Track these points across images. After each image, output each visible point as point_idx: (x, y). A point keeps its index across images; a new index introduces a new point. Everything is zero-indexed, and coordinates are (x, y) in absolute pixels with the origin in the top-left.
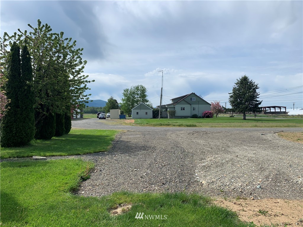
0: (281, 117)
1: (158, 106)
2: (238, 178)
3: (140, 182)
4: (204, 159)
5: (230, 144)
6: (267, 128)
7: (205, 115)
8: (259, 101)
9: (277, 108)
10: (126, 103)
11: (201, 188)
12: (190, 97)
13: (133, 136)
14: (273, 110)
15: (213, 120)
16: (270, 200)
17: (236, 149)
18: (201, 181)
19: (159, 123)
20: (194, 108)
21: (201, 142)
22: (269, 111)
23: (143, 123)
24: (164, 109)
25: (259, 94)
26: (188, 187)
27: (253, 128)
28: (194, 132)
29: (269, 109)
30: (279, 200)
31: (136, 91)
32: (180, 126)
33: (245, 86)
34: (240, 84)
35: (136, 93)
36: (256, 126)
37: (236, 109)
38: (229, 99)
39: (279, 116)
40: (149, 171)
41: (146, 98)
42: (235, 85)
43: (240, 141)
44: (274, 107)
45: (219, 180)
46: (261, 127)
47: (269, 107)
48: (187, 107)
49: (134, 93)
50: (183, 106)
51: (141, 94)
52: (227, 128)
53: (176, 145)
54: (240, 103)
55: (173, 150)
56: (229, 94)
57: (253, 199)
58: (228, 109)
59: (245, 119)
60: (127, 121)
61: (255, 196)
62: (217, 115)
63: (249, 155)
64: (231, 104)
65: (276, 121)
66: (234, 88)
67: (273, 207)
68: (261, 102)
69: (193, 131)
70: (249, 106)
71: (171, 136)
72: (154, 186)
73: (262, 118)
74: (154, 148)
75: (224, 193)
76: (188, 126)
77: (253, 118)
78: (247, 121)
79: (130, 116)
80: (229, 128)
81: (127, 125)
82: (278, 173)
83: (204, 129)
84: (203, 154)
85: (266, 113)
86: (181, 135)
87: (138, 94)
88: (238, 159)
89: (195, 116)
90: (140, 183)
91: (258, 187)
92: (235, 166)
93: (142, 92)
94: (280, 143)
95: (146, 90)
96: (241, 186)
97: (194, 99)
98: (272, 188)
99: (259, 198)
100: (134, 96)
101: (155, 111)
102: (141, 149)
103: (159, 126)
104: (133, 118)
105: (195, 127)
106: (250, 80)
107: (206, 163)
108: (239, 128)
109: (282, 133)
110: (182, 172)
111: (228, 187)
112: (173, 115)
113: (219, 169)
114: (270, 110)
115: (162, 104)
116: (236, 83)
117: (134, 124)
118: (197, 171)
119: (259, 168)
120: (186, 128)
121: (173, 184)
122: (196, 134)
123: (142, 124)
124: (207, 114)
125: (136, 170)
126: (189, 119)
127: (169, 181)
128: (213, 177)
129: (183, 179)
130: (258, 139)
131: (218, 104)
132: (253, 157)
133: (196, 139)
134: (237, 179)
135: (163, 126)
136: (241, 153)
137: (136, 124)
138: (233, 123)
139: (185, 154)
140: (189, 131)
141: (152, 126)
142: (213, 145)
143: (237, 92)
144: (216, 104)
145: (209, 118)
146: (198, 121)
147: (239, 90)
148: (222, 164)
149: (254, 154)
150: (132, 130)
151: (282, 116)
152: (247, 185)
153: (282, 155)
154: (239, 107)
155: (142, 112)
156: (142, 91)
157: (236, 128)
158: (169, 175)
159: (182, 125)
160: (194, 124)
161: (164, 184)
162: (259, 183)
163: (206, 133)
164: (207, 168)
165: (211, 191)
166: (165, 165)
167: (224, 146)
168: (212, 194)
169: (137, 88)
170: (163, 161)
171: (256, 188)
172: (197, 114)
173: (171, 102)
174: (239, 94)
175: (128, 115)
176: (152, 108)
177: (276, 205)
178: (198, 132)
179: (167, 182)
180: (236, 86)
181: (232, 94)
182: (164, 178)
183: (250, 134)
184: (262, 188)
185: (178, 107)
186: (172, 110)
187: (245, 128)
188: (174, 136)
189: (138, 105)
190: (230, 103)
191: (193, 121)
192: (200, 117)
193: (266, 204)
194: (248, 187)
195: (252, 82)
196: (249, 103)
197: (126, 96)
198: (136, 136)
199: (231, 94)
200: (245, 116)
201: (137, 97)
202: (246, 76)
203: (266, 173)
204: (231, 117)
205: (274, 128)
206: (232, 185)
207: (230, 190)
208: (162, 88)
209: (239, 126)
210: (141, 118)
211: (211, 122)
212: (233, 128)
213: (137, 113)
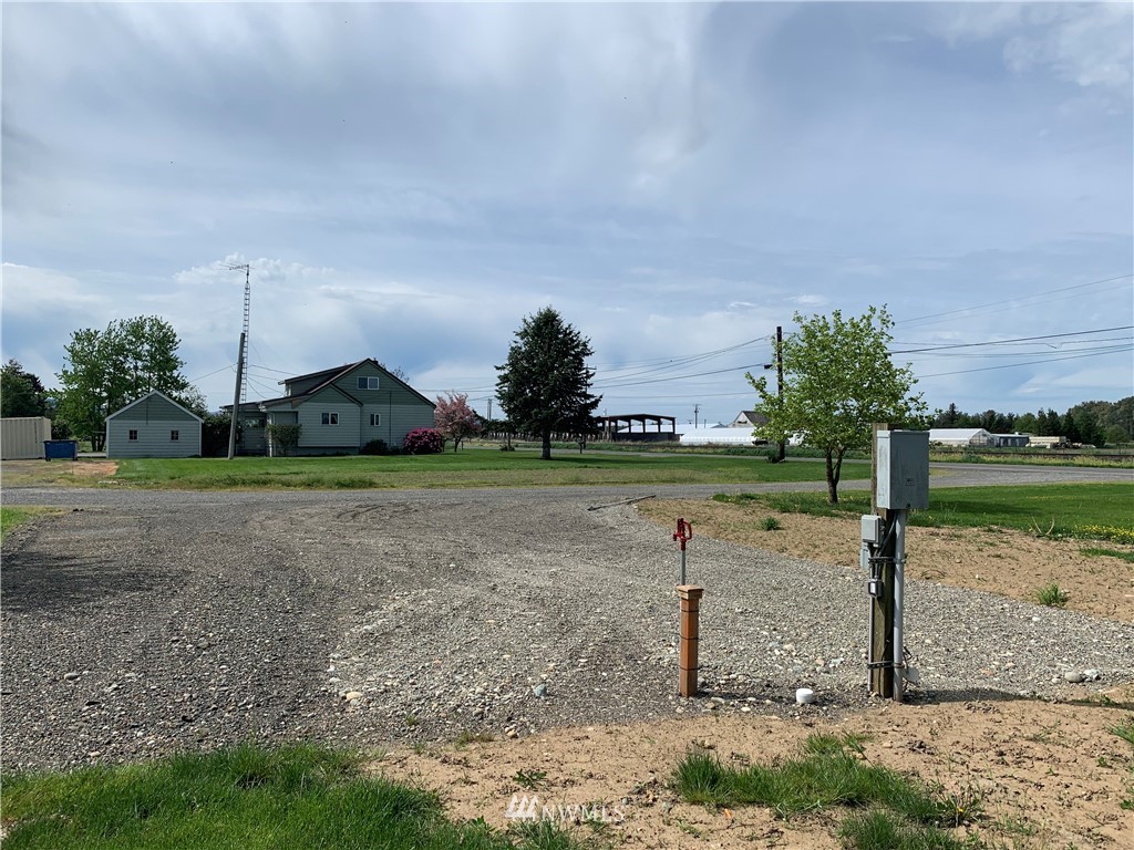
0: (659, 450)
1: (226, 407)
2: (481, 666)
3: (80, 724)
4: (376, 607)
5: (479, 547)
6: (609, 487)
7: (413, 443)
8: (592, 396)
9: (651, 421)
10: (83, 390)
11: (337, 717)
12: (357, 376)
13: (93, 532)
14: (637, 428)
15: (443, 462)
16: (564, 732)
17: (495, 565)
18: (342, 694)
19: (223, 474)
20: (372, 416)
21: (381, 543)
22: (627, 430)
23: (156, 477)
24: (253, 418)
25: (591, 372)
26: (286, 719)
27: (567, 487)
28: (360, 506)
29: (626, 424)
30: (591, 729)
31: (131, 343)
32: (309, 485)
33: (550, 346)
34: (533, 338)
35: (129, 350)
36: (577, 481)
37: (520, 422)
38: (497, 388)
39: (653, 447)
40: (133, 674)
41: (175, 373)
42: (518, 339)
43: (516, 536)
44: (642, 418)
45: (411, 681)
46: (592, 484)
47: (627, 418)
48: (347, 411)
49: (120, 350)
50: (331, 408)
51: (153, 357)
52: (480, 489)
53: (278, 562)
54: (534, 402)
55: (259, 583)
56: (498, 368)
57: (515, 737)
58: (495, 423)
59: (547, 457)
60: (81, 469)
61: (523, 724)
62: (457, 444)
63: (535, 582)
64: (502, 405)
65: (644, 462)
66: (512, 349)
67: (568, 757)
68: (597, 402)
69: (357, 504)
70: (562, 414)
71: (263, 528)
72: (140, 734)
73: (601, 455)
74: (181, 578)
75: (417, 729)
76: (342, 485)
77: (575, 453)
78: (553, 464)
79: (100, 450)
80: (491, 489)
81: (76, 484)
82: (611, 637)
83: (400, 494)
84: (377, 588)
85: (616, 436)
86: (309, 522)
87: (138, 357)
88: (496, 599)
89: (375, 448)
90: (81, 727)
91: (537, 690)
92: (481, 624)
93: (161, 347)
94: (639, 534)
95: (177, 340)
96: (483, 694)
97: (374, 383)
98: (581, 691)
99: (532, 731)
100: (122, 363)
101: (214, 427)
102: (118, 586)
103: (221, 488)
104: (112, 456)
105: (371, 490)
106: (565, 325)
107: (380, 622)
108: (522, 489)
109: (651, 504)
110: (277, 664)
111: (435, 705)
112: (290, 444)
113: (424, 637)
114: (630, 426)
115: (241, 397)
116: (519, 331)
117: (114, 479)
118: (336, 656)
119: (556, 624)
120: (336, 493)
121: (227, 715)
122: (368, 513)
123: (148, 478)
124: (419, 438)
125: (74, 674)
126: (354, 457)
127: (214, 706)
128: (392, 673)
129: (275, 693)
130: (577, 523)
131: (462, 402)
132: (547, 588)
133: (361, 533)
134: (476, 670)
135: (239, 488)
136: (510, 574)
137: (122, 479)
138: (507, 472)
139: (306, 592)
140: (340, 507)
141: (193, 488)
142: (419, 553)
143: (524, 362)
144: (455, 404)
145: (430, 453)
146: (385, 466)
147: (529, 356)
148: (437, 621)
149: (551, 576)
150: (98, 508)
151: (661, 446)
152: (503, 691)
153: (637, 573)
154: (528, 416)
155: (155, 431)
156: (159, 342)
157: (513, 489)
158: (221, 680)
159: (318, 481)
160: (367, 476)
161: (191, 721)
162: (544, 676)
163: (407, 510)
164: (375, 643)
165: (374, 725)
166: (209, 645)
167: (456, 556)
168: (375, 737)
169: (136, 329)
170: (205, 629)
171: (531, 695)
172: (386, 440)
173: (281, 392)
174: (530, 371)
175: (89, 443)
176: (201, 414)
177: (578, 745)
178: (375, 507)
179: (204, 709)
180: (521, 342)
181: (506, 372)
182: (194, 696)
183: (554, 508)
184: (548, 695)
185: (310, 413)
186: (288, 422)
187: (542, 488)
188: (276, 526)
189: (137, 398)
190: (498, 402)
191: (366, 466)
192: (395, 452)
193: (547, 748)
194: (507, 696)
195: (571, 332)
196: (562, 403)
197: (82, 363)
198: (111, 531)
199: (503, 368)
200: (547, 446)
201: (136, 368)
202: (553, 309)
203: (574, 641)
204: (505, 449)
205: (632, 486)
206: (452, 695)
207: (442, 715)
208: (243, 335)
209: (525, 483)
210: (147, 457)
211: (432, 469)
212: (502, 488)
213: (133, 435)
